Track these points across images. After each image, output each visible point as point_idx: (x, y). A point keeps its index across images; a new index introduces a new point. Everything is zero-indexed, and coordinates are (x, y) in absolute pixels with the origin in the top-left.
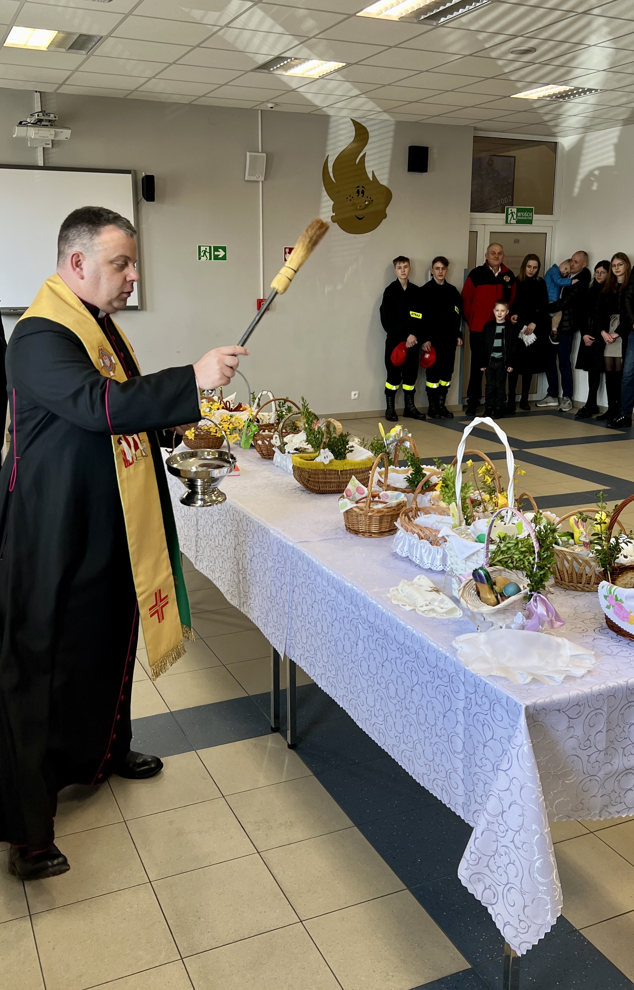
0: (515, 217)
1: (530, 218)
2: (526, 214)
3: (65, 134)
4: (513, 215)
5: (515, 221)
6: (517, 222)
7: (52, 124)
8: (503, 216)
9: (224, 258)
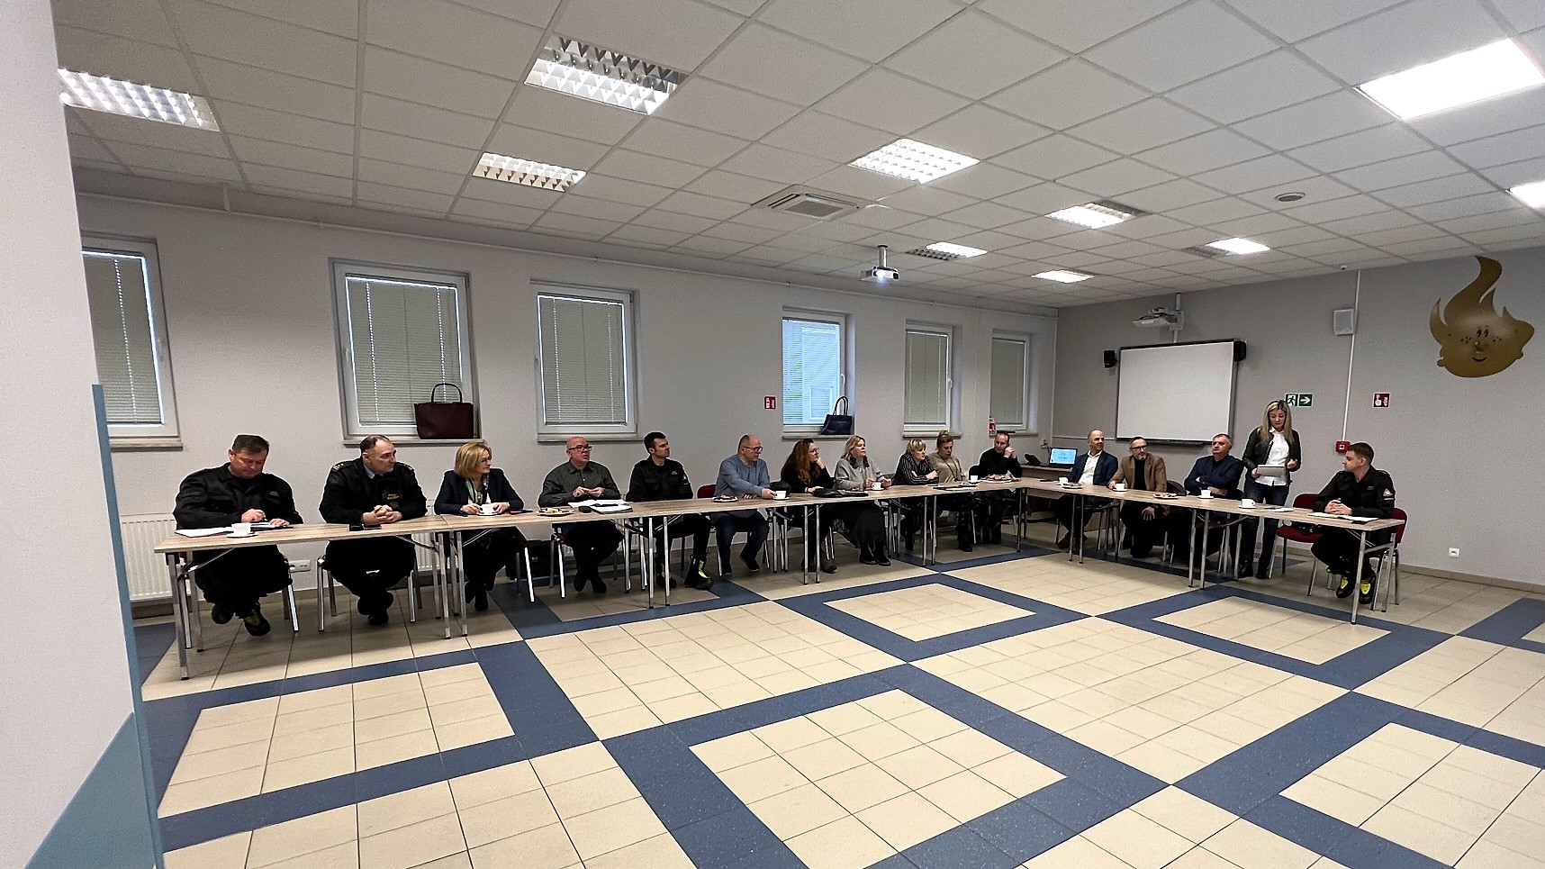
9: (1309, 404)
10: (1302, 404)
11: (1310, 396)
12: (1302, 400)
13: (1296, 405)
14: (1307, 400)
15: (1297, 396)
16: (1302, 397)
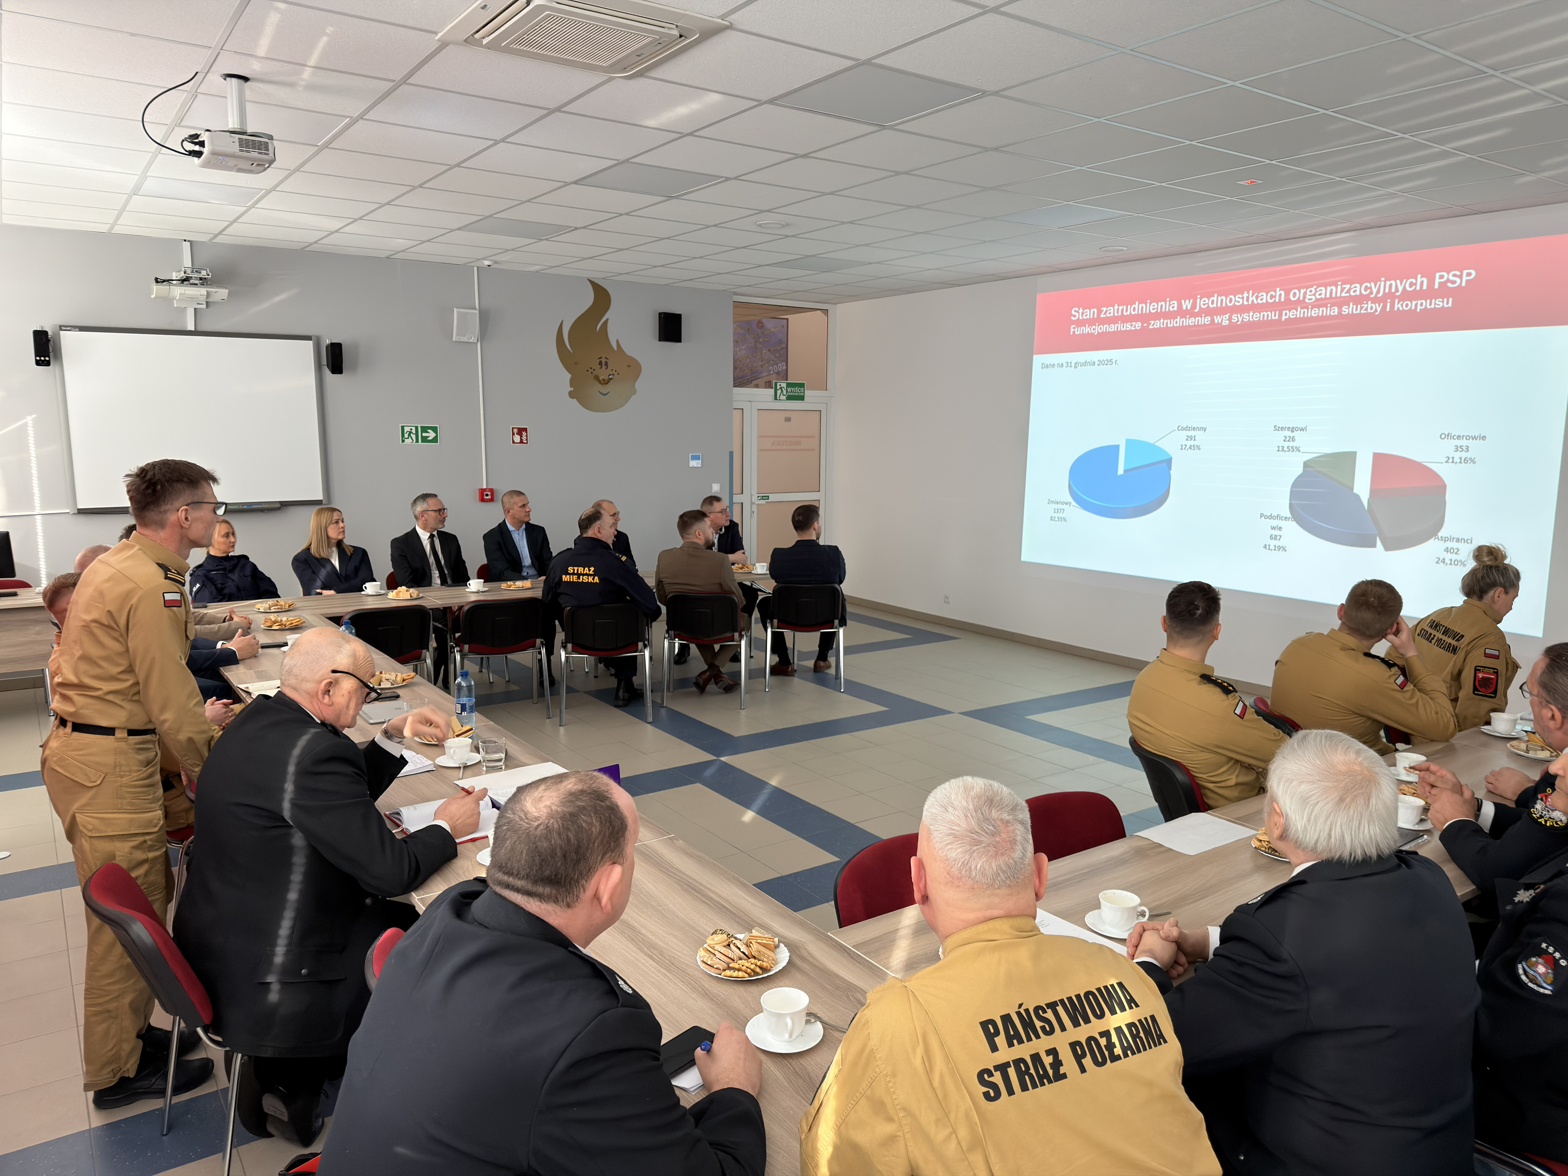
0: (785, 393)
1: (802, 394)
2: (797, 389)
3: (221, 293)
4: (782, 391)
5: (784, 398)
6: (789, 398)
7: (203, 281)
8: (771, 391)
9: (435, 440)
10: (425, 440)
11: (435, 429)
12: (424, 434)
13: (417, 441)
14: (431, 435)
15: (417, 428)
16: (425, 429)
